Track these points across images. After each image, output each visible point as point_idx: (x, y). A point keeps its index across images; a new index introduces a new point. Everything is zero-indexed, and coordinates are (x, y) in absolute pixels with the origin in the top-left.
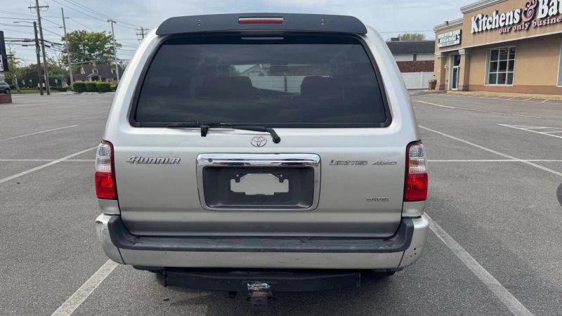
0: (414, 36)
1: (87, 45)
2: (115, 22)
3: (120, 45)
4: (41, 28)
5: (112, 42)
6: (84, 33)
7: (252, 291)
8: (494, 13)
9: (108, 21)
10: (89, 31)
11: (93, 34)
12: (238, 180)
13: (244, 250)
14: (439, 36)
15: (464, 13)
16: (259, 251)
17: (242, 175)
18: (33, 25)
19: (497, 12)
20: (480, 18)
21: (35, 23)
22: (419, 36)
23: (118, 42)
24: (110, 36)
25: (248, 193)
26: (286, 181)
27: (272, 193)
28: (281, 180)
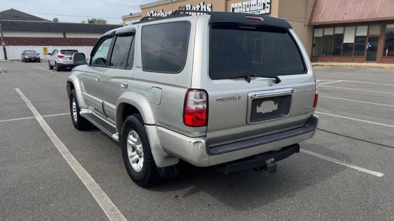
0: (99, 21)
7: (268, 164)
8: (161, 11)
12: (259, 106)
13: (266, 143)
14: (127, 23)
15: (142, 9)
16: (271, 142)
17: (262, 102)
19: (163, 10)
20: (153, 13)
22: (103, 20)
26: (277, 105)
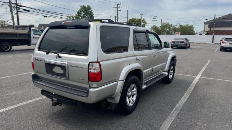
1: (135, 23)
2: (143, 15)
3: (147, 23)
4: (117, 18)
5: (144, 22)
6: (135, 19)
9: (140, 14)
10: (137, 18)
11: (138, 19)
17: (55, 67)
18: (115, 17)
21: (116, 16)
23: (146, 22)
24: (143, 20)
25: (56, 72)
27: (60, 73)
28: (62, 70)
